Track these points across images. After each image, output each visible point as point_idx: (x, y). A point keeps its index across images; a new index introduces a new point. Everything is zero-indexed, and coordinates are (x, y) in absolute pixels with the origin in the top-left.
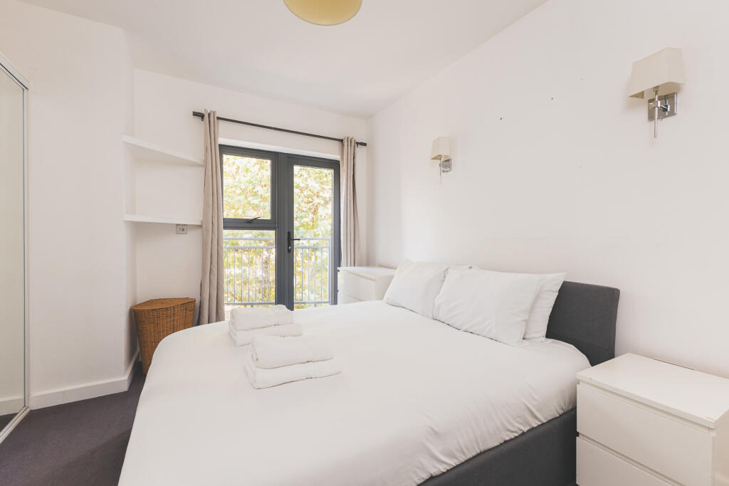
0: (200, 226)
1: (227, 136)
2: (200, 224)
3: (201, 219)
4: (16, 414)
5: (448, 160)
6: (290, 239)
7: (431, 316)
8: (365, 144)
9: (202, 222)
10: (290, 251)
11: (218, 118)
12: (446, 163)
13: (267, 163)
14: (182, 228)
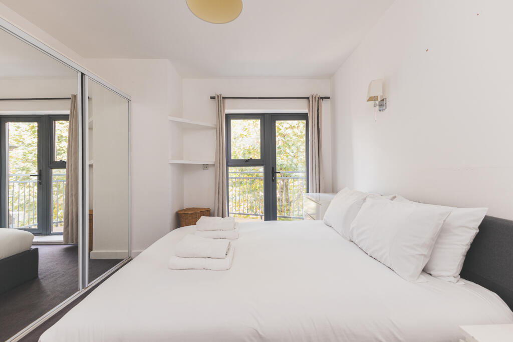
0: (214, 165)
1: (230, 108)
2: (213, 163)
3: (214, 161)
4: (123, 259)
5: (383, 100)
6: (274, 172)
7: (349, 239)
8: (328, 98)
9: (215, 162)
10: (274, 181)
11: (223, 98)
12: (382, 103)
13: (258, 122)
14: (206, 167)
